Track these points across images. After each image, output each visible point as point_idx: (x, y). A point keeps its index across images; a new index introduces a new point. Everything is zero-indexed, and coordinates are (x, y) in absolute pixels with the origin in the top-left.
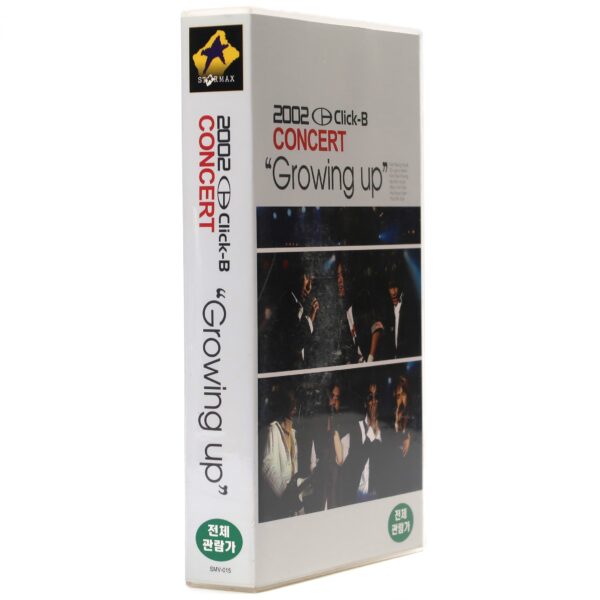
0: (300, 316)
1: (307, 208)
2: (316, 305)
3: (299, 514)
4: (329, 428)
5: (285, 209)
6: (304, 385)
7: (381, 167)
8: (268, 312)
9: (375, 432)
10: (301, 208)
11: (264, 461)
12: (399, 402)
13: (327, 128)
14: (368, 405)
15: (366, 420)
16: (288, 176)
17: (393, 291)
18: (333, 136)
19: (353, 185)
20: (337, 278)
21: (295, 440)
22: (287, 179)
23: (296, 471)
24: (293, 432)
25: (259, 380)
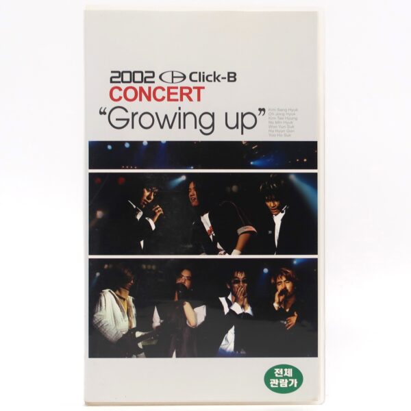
0: (139, 217)
1: (148, 142)
2: (159, 211)
3: (137, 357)
4: (176, 299)
5: (123, 143)
6: (144, 266)
7: (256, 113)
8: (99, 214)
9: (243, 307)
10: (142, 142)
11: (95, 315)
12: (280, 288)
13: (179, 85)
14: (232, 287)
15: (230, 297)
16: (128, 120)
17: (270, 204)
18: (186, 91)
19: (213, 125)
20: (189, 192)
21: (132, 304)
22: (126, 122)
23: (134, 325)
24: (130, 299)
25: (90, 260)
